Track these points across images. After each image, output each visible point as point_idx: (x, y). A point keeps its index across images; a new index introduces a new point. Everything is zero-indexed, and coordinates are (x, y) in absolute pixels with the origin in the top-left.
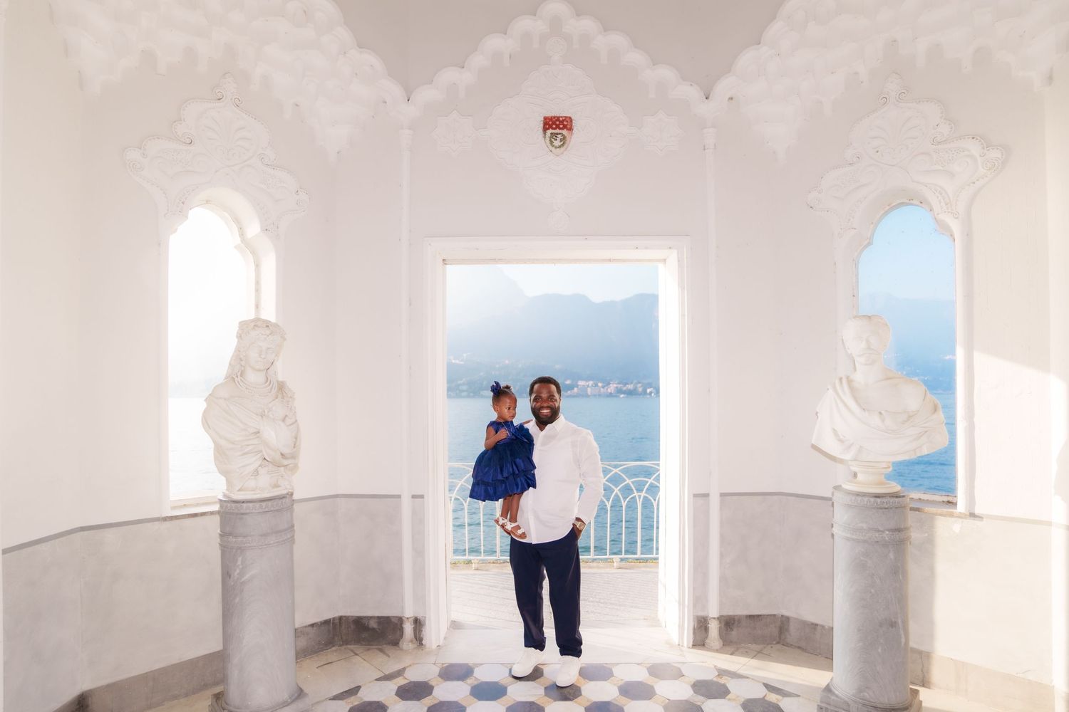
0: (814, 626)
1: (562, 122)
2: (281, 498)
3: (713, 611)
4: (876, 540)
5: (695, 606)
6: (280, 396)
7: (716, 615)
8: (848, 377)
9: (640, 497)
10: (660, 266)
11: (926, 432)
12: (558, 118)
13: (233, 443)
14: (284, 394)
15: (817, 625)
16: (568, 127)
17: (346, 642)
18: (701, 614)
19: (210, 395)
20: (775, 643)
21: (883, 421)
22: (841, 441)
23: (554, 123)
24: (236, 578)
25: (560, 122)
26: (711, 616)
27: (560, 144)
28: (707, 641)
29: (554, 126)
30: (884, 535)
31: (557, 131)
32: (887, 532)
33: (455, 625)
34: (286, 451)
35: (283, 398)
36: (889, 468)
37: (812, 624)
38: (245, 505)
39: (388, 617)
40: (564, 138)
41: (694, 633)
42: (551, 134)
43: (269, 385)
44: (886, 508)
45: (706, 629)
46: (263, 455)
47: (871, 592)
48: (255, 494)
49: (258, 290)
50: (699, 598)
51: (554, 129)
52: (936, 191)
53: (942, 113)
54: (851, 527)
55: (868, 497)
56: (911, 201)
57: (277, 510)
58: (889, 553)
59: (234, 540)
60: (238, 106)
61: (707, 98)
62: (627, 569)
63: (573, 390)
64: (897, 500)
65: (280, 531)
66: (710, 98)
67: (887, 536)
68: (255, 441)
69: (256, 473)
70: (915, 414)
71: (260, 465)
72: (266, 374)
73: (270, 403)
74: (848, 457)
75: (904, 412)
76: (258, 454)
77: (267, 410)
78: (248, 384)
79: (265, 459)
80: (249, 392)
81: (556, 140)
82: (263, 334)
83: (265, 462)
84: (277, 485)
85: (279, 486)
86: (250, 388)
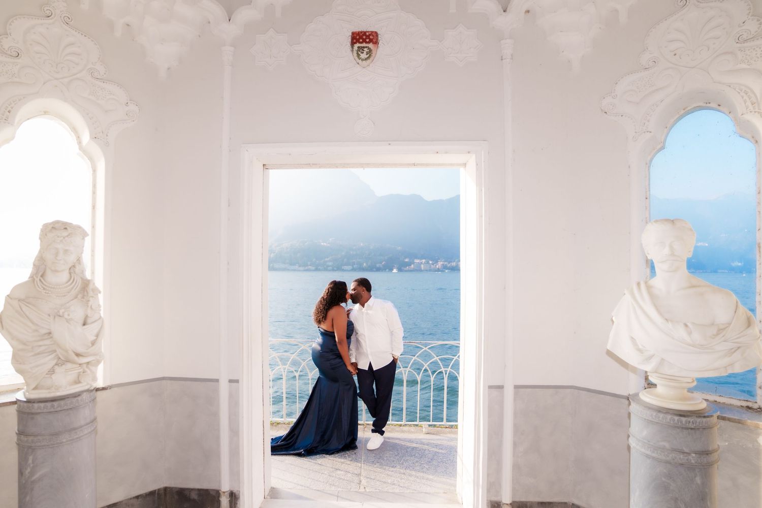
1: (368, 37)
2: (75, 397)
3: (506, 498)
4: (680, 462)
5: (488, 491)
6: (80, 296)
8: (646, 283)
10: (462, 169)
11: (739, 348)
12: (365, 33)
13: (25, 344)
14: (86, 293)
16: (374, 40)
18: (494, 499)
19: (8, 296)
21: (690, 333)
22: (640, 350)
23: (361, 37)
24: (27, 477)
26: (504, 502)
27: (366, 56)
29: (361, 40)
30: (690, 457)
31: (363, 45)
32: (694, 455)
33: (273, 494)
34: (80, 350)
35: (83, 298)
36: (693, 382)
38: (36, 405)
40: (370, 50)
42: (359, 47)
43: (71, 284)
44: (692, 429)
46: (57, 355)
48: (49, 392)
50: (493, 484)
51: (362, 43)
52: (741, 91)
53: (750, 9)
54: (652, 444)
55: (671, 414)
56: (708, 105)
57: (71, 409)
58: (695, 477)
59: (26, 439)
60: (67, 24)
61: (504, 11)
62: (434, 434)
63: (411, 266)
64: (704, 420)
65: (75, 429)
66: (508, 10)
67: (693, 458)
68: (47, 342)
69: (52, 371)
70: (727, 327)
71: (56, 364)
72: (70, 273)
73: (68, 303)
74: (648, 368)
75: (713, 324)
76: (52, 354)
77: (63, 310)
78: (47, 284)
79: (60, 358)
80: (46, 293)
81: (363, 53)
82: (58, 237)
83: (62, 361)
84: (77, 382)
85: (80, 382)
86: (48, 288)
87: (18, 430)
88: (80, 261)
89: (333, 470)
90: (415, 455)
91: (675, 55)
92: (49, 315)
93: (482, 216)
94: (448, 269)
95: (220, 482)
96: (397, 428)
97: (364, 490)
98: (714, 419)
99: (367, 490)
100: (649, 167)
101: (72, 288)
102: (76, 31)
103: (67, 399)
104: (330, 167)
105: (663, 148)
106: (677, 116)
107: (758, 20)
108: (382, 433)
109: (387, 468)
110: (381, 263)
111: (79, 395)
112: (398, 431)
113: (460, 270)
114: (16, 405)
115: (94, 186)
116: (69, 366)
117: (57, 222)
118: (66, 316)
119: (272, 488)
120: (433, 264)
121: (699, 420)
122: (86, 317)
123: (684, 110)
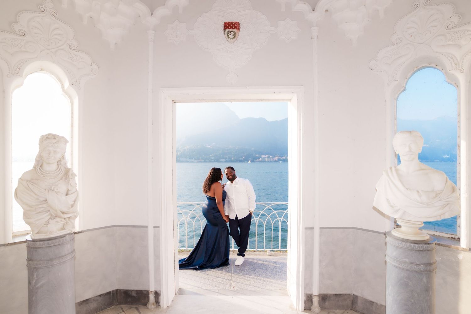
0: (372, 303)
1: (234, 25)
2: (62, 238)
3: (316, 292)
4: (415, 270)
5: (305, 288)
6: (64, 178)
7: (317, 294)
8: (395, 167)
9: (280, 220)
10: (288, 103)
11: (448, 204)
12: (232, 23)
14: (67, 176)
15: (373, 302)
16: (237, 27)
17: (120, 303)
18: (309, 293)
19: (20, 178)
20: (349, 309)
21: (420, 196)
22: (392, 206)
23: (230, 25)
24: (33, 285)
25: (233, 25)
26: (314, 294)
27: (232, 37)
28: (312, 308)
29: (230, 27)
30: (420, 267)
31: (231, 30)
32: (422, 266)
33: (181, 292)
35: (66, 179)
37: (371, 301)
38: (38, 243)
39: (141, 291)
40: (235, 33)
41: (305, 303)
42: (228, 31)
43: (59, 171)
44: (421, 251)
45: (312, 301)
46: (51, 213)
47: (411, 301)
48: (46, 235)
49: (72, 117)
50: (308, 284)
51: (230, 29)
52: (449, 57)
53: (454, 10)
54: (398, 260)
55: (409, 243)
56: (430, 65)
57: (59, 245)
58: (423, 278)
59: (32, 263)
60: (54, 16)
61: (313, 10)
62: (273, 256)
63: (259, 159)
64: (428, 246)
65: (61, 257)
66: (315, 10)
67: (422, 268)
68: (45, 206)
69: (47, 223)
70: (441, 193)
71: (50, 219)
72: (58, 165)
73: (57, 182)
74: (396, 216)
75: (433, 191)
76: (47, 213)
77: (54, 186)
78: (44, 172)
79: (52, 215)
80: (43, 176)
81: (231, 34)
82: (50, 143)
83: (53, 217)
84: (63, 229)
85: (64, 229)
86: (44, 174)
87: (28, 258)
88: (64, 157)
89: (215, 277)
90: (262, 268)
91: (411, 36)
92: (45, 190)
93: (300, 130)
94: (281, 160)
95: (149, 285)
96: (252, 253)
97: (233, 289)
98: (434, 245)
99: (235, 289)
100: (397, 101)
101: (59, 173)
102: (59, 21)
103: (57, 239)
104: (212, 102)
105: (404, 90)
106: (412, 72)
107: (459, 16)
108: (243, 256)
109: (247, 276)
110: (242, 157)
111: (64, 237)
112: (252, 255)
113: (288, 161)
114: (26, 243)
115: (72, 113)
116: (58, 219)
117: (50, 134)
118: (56, 190)
119: (179, 288)
120: (272, 158)
121: (425, 246)
122: (68, 190)
123: (416, 68)
